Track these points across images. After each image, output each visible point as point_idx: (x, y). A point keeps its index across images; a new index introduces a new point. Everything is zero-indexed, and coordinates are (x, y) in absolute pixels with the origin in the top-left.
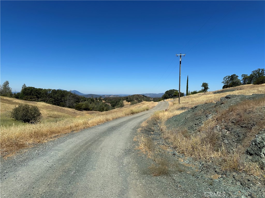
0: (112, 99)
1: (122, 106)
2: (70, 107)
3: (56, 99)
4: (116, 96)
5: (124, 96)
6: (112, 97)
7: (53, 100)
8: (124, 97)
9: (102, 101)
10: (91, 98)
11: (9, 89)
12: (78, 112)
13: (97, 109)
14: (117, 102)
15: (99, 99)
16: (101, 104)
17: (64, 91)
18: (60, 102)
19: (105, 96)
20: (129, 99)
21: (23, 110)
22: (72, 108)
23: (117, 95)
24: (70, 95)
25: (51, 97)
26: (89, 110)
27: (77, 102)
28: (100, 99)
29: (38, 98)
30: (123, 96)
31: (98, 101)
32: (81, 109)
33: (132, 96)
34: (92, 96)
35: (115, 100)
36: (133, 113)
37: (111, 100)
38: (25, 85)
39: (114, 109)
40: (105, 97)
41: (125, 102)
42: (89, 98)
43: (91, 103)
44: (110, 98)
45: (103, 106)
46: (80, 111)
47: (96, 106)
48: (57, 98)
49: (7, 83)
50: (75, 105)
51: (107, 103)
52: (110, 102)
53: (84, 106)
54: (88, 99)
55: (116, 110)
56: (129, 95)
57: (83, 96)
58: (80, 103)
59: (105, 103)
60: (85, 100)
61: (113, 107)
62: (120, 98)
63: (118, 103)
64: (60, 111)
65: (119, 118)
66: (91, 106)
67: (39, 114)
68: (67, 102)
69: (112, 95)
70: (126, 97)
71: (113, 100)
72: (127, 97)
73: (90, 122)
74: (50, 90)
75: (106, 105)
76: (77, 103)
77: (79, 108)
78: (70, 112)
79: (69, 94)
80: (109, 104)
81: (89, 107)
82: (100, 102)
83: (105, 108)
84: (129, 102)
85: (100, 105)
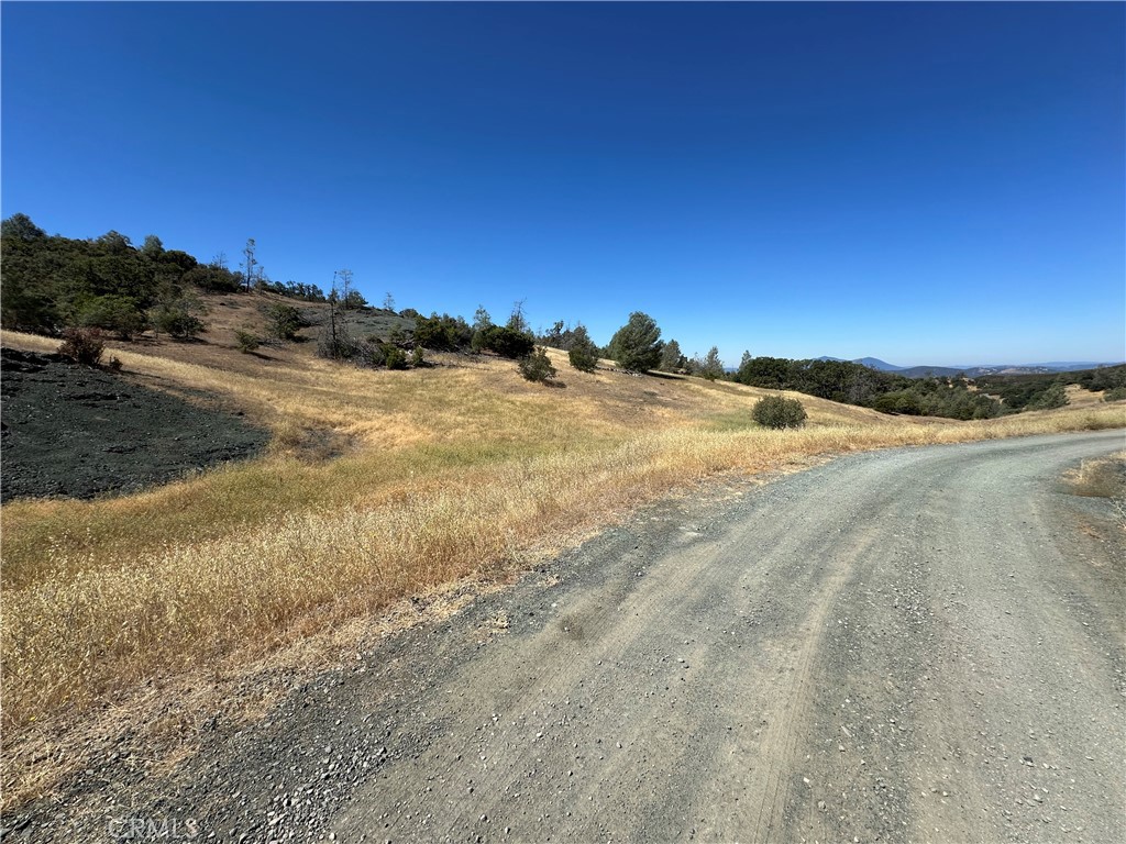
0: (1011, 381)
1: (1057, 403)
2: (859, 404)
3: (823, 382)
4: (1032, 369)
5: (1072, 367)
6: (1012, 375)
7: (816, 385)
8: (1071, 373)
9: (965, 388)
10: (926, 378)
11: (717, 363)
12: (886, 417)
13: (947, 411)
14: (1031, 391)
15: (953, 382)
16: (962, 396)
17: (845, 364)
18: (833, 390)
19: (981, 371)
20: (1095, 382)
21: (775, 406)
22: (864, 406)
23: (1037, 368)
24: (861, 373)
25: (810, 379)
26: (918, 414)
27: (878, 389)
28: (957, 382)
29: (781, 381)
30: (1065, 370)
31: (951, 386)
32: (893, 409)
33: (1116, 367)
34: (928, 374)
35: (1026, 385)
36: (1095, 427)
37: (1003, 384)
38: (747, 355)
39: (1017, 413)
40: (978, 376)
41: (1075, 392)
42: (917, 381)
43: (924, 394)
44: (1002, 377)
45: (971, 403)
46: (888, 416)
47: (942, 404)
48: (827, 381)
49: (714, 352)
50: (872, 397)
51: (987, 395)
52: (1001, 389)
53: (902, 402)
54: (914, 382)
55: (1026, 417)
56: (1101, 365)
57: (897, 375)
58: (889, 393)
59: (977, 393)
60: (905, 387)
61: (1014, 407)
62: (1053, 375)
63: (1036, 394)
64: (838, 411)
65: (1032, 434)
66: (924, 401)
67: (804, 416)
68: (853, 390)
69: (1013, 367)
70: (1080, 372)
71: (1016, 384)
72: (1085, 372)
73: (940, 434)
74: (807, 362)
75: (982, 402)
76: (879, 393)
77: (888, 408)
78: (864, 416)
79: (859, 371)
80: (996, 397)
81: (920, 406)
82: (958, 392)
83: (978, 410)
84: (1096, 389)
85: (958, 400)
